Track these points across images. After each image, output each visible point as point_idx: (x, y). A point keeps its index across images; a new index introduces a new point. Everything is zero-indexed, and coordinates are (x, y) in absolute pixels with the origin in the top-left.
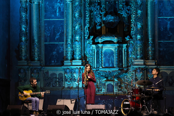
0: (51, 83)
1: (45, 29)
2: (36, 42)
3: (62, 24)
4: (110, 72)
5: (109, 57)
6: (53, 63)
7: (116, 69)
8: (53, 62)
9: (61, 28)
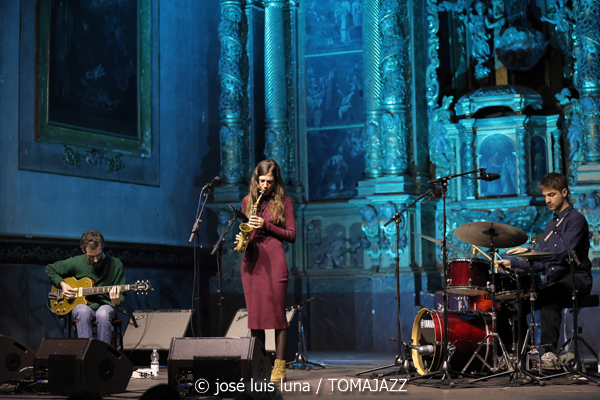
0: (329, 255)
1: (308, 86)
2: (275, 126)
3: (356, 65)
4: (502, 212)
5: (500, 161)
6: (335, 192)
7: (521, 201)
8: (333, 187)
9: (355, 77)
